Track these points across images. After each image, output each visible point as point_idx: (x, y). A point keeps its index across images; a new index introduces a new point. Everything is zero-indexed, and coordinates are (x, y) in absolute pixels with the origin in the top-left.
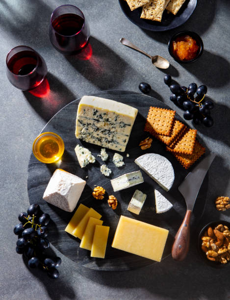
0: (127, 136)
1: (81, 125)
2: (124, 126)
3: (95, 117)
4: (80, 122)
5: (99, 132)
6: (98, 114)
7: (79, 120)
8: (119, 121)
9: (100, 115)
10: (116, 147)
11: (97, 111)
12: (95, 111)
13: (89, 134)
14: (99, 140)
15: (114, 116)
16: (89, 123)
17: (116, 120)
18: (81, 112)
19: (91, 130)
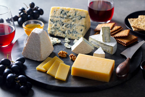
0: (83, 26)
1: (52, 23)
2: (81, 18)
3: (62, 15)
4: (52, 21)
5: (64, 27)
6: (63, 13)
7: (51, 20)
8: (77, 15)
9: (65, 13)
10: (76, 36)
11: (63, 10)
12: (62, 10)
13: (57, 28)
14: (63, 33)
15: (74, 12)
16: (57, 20)
17: (75, 15)
18: (52, 13)
19: (58, 25)
